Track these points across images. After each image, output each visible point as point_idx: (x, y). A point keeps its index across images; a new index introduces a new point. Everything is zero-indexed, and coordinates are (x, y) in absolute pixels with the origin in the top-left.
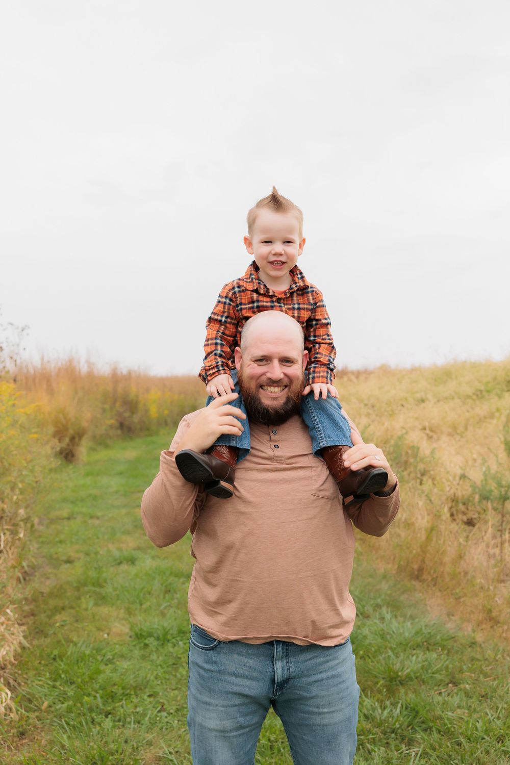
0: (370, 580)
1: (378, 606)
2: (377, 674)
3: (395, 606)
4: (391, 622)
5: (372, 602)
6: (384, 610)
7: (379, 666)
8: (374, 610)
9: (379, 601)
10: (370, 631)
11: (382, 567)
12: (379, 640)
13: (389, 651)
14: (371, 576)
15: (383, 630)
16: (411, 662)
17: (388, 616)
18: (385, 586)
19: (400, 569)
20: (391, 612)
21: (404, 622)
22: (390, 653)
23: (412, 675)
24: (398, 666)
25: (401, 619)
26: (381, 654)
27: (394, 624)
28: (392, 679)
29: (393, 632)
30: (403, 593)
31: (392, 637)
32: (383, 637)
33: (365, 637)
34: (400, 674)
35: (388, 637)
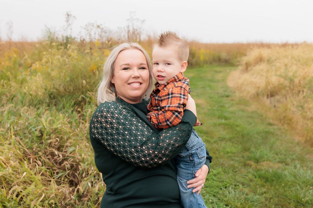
0: (291, 145)
1: (293, 160)
2: (291, 198)
3: (302, 160)
4: (300, 169)
5: (291, 157)
6: (297, 162)
7: (291, 193)
8: (292, 162)
9: (294, 157)
10: (288, 172)
11: (297, 139)
12: (293, 178)
13: (297, 185)
14: (291, 143)
15: (295, 173)
16: (309, 193)
17: (298, 166)
18: (298, 149)
19: (306, 141)
20: (300, 164)
21: (307, 170)
22: (298, 187)
23: (309, 201)
24: (302, 196)
25: (305, 168)
26: (294, 186)
27: (302, 171)
28: (298, 202)
29: (301, 175)
30: (307, 154)
31: (299, 177)
32: (295, 177)
33: (286, 176)
34: (303, 200)
35: (298, 177)
